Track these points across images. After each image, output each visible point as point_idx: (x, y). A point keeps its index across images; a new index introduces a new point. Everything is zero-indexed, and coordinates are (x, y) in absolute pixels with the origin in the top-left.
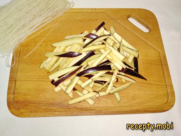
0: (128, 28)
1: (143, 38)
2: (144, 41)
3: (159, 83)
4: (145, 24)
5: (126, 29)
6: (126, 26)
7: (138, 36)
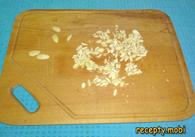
3: (26, 29)
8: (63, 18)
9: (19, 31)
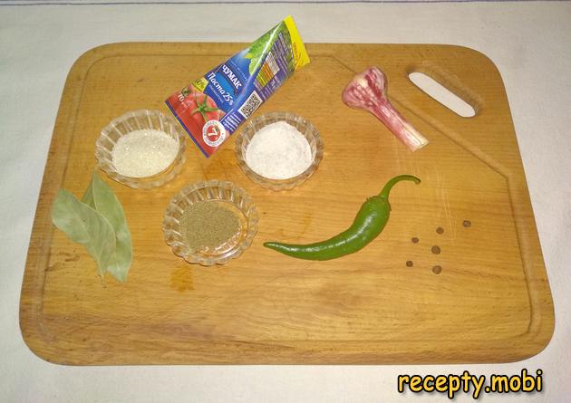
0: (407, 103)
2: (458, 143)
3: (503, 273)
4: (464, 92)
5: (402, 105)
6: (401, 98)
8: (395, 321)
9: (523, 266)
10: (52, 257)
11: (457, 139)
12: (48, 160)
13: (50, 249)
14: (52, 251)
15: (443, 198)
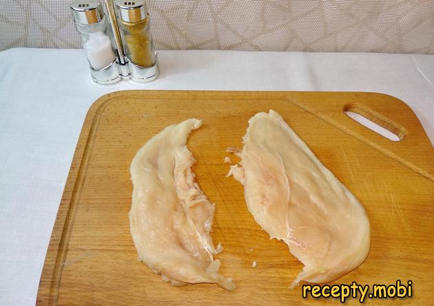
0: (348, 131)
1: (390, 153)
2: (394, 159)
4: (388, 124)
5: (345, 133)
6: (343, 127)
7: (378, 147)
10: (69, 252)
11: (393, 157)
12: (70, 173)
13: (68, 245)
14: (69, 247)
15: (393, 201)
